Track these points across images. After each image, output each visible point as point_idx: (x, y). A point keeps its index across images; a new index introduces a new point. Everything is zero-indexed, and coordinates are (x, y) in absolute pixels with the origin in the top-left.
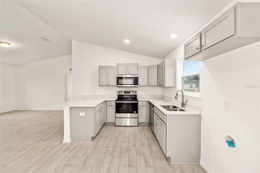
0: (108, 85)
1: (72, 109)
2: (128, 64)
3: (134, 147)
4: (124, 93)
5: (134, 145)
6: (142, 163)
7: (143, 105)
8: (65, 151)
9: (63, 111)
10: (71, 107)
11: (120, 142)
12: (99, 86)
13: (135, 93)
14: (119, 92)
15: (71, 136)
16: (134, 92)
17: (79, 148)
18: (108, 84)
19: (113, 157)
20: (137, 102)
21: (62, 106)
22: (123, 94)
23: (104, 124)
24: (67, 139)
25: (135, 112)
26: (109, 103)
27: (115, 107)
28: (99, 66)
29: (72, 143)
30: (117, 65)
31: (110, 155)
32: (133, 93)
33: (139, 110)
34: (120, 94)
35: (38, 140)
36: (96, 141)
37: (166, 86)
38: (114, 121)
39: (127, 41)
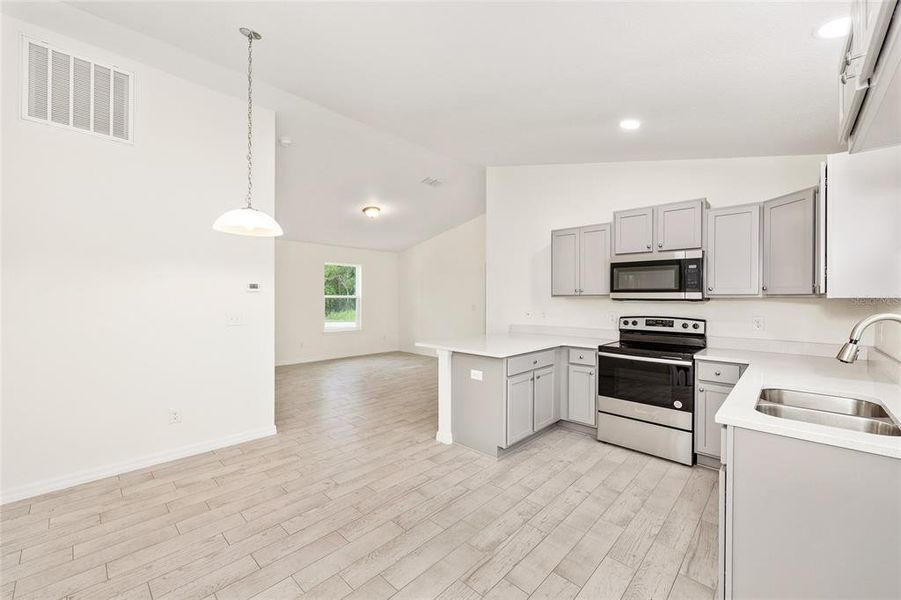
0: (578, 295)
1: (456, 357)
2: (653, 210)
3: (618, 531)
4: (647, 325)
5: (625, 522)
6: (611, 589)
7: (717, 379)
8: (430, 459)
9: (437, 359)
10: (454, 352)
11: (578, 492)
12: (553, 296)
13: (695, 326)
14: (623, 320)
15: (455, 428)
16: (691, 323)
17: (458, 465)
18: (581, 291)
19: (526, 522)
20: (690, 364)
21: (434, 347)
22: (641, 326)
23: (558, 424)
24: (445, 435)
25: (678, 404)
26: (574, 356)
27: (595, 371)
28: (553, 231)
29: (453, 447)
30: (611, 219)
31: (520, 514)
32: (685, 326)
33: (699, 398)
34: (630, 327)
35: (401, 419)
36: (509, 462)
37: (829, 295)
38: (591, 422)
39: (630, 125)
